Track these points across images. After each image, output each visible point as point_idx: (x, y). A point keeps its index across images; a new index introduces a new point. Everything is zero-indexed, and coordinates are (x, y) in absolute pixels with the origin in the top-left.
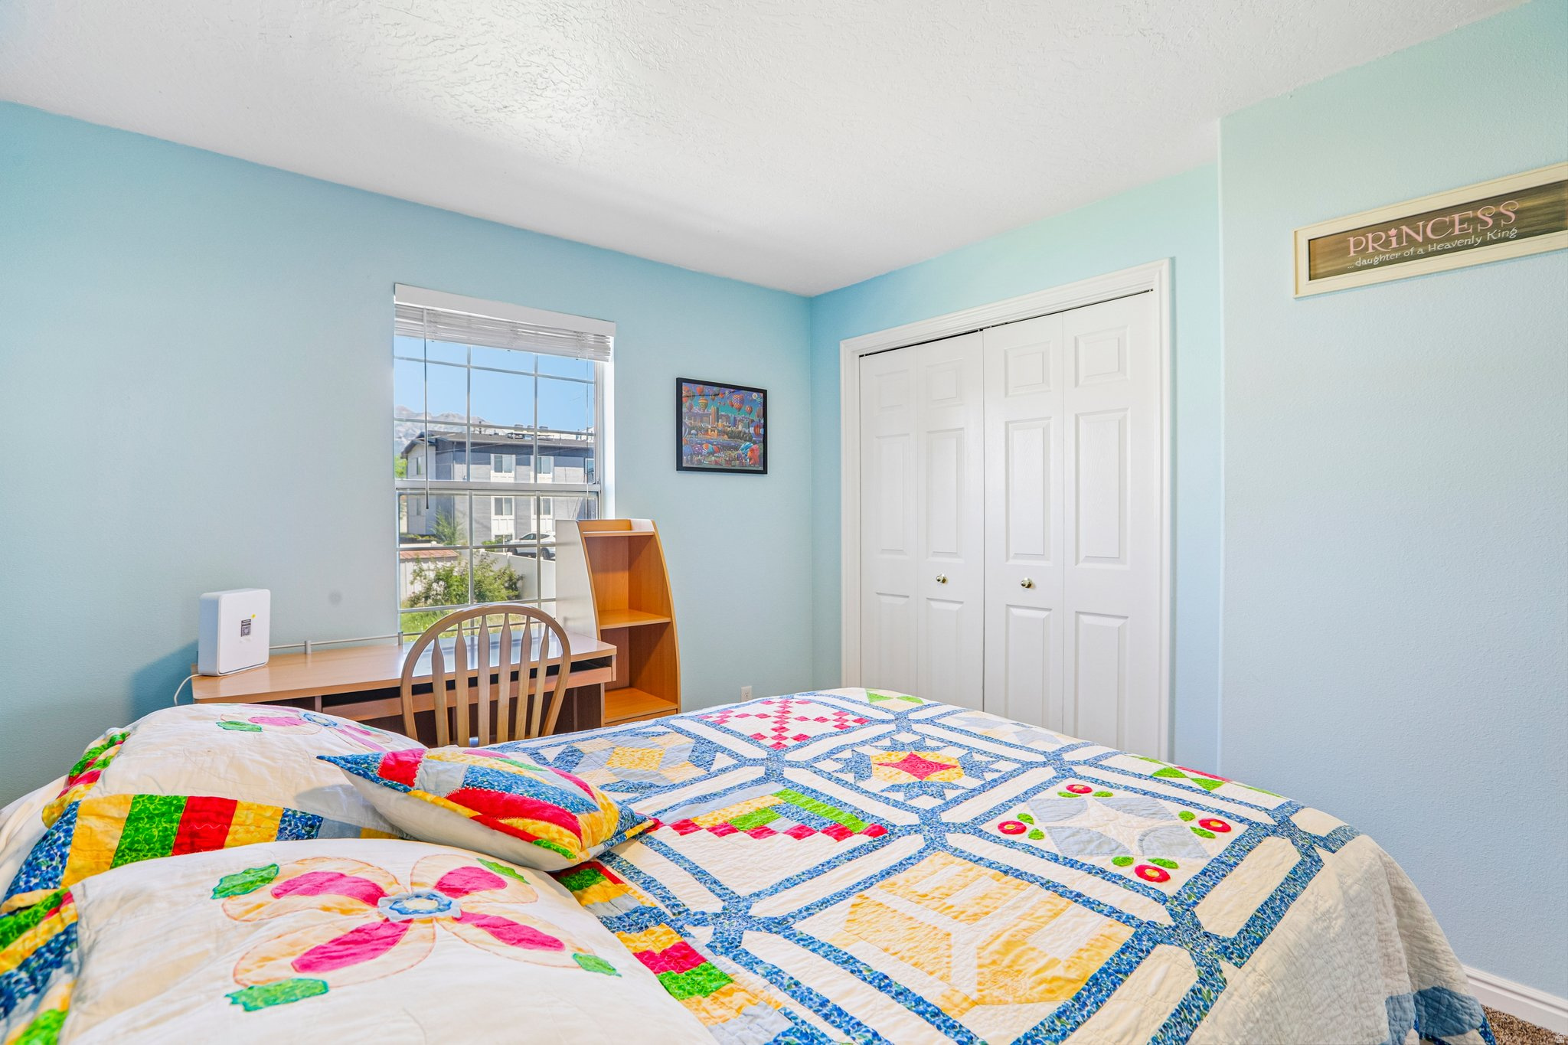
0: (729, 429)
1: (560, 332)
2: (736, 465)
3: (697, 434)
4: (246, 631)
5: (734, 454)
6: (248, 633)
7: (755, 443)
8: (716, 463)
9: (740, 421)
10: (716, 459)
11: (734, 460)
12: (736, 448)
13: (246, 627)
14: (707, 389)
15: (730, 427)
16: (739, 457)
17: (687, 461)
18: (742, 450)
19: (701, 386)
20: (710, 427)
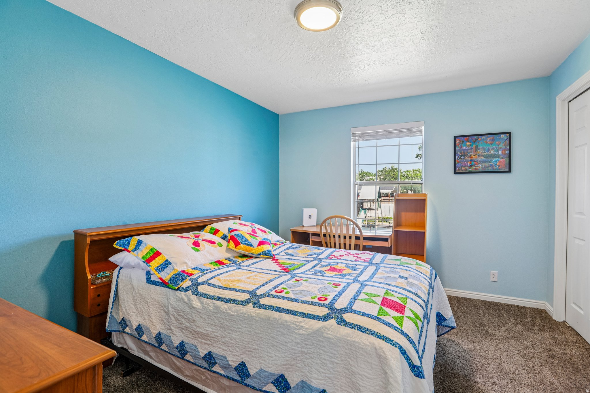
0: (484, 154)
1: (402, 130)
2: (490, 169)
3: (465, 158)
4: (310, 218)
5: (488, 164)
6: (311, 218)
7: (502, 158)
8: (476, 169)
9: (491, 149)
10: (476, 168)
11: (488, 167)
12: (489, 162)
13: (310, 216)
14: (470, 138)
15: (485, 153)
16: (491, 166)
17: (459, 169)
18: (493, 162)
19: (467, 137)
20: (472, 154)
